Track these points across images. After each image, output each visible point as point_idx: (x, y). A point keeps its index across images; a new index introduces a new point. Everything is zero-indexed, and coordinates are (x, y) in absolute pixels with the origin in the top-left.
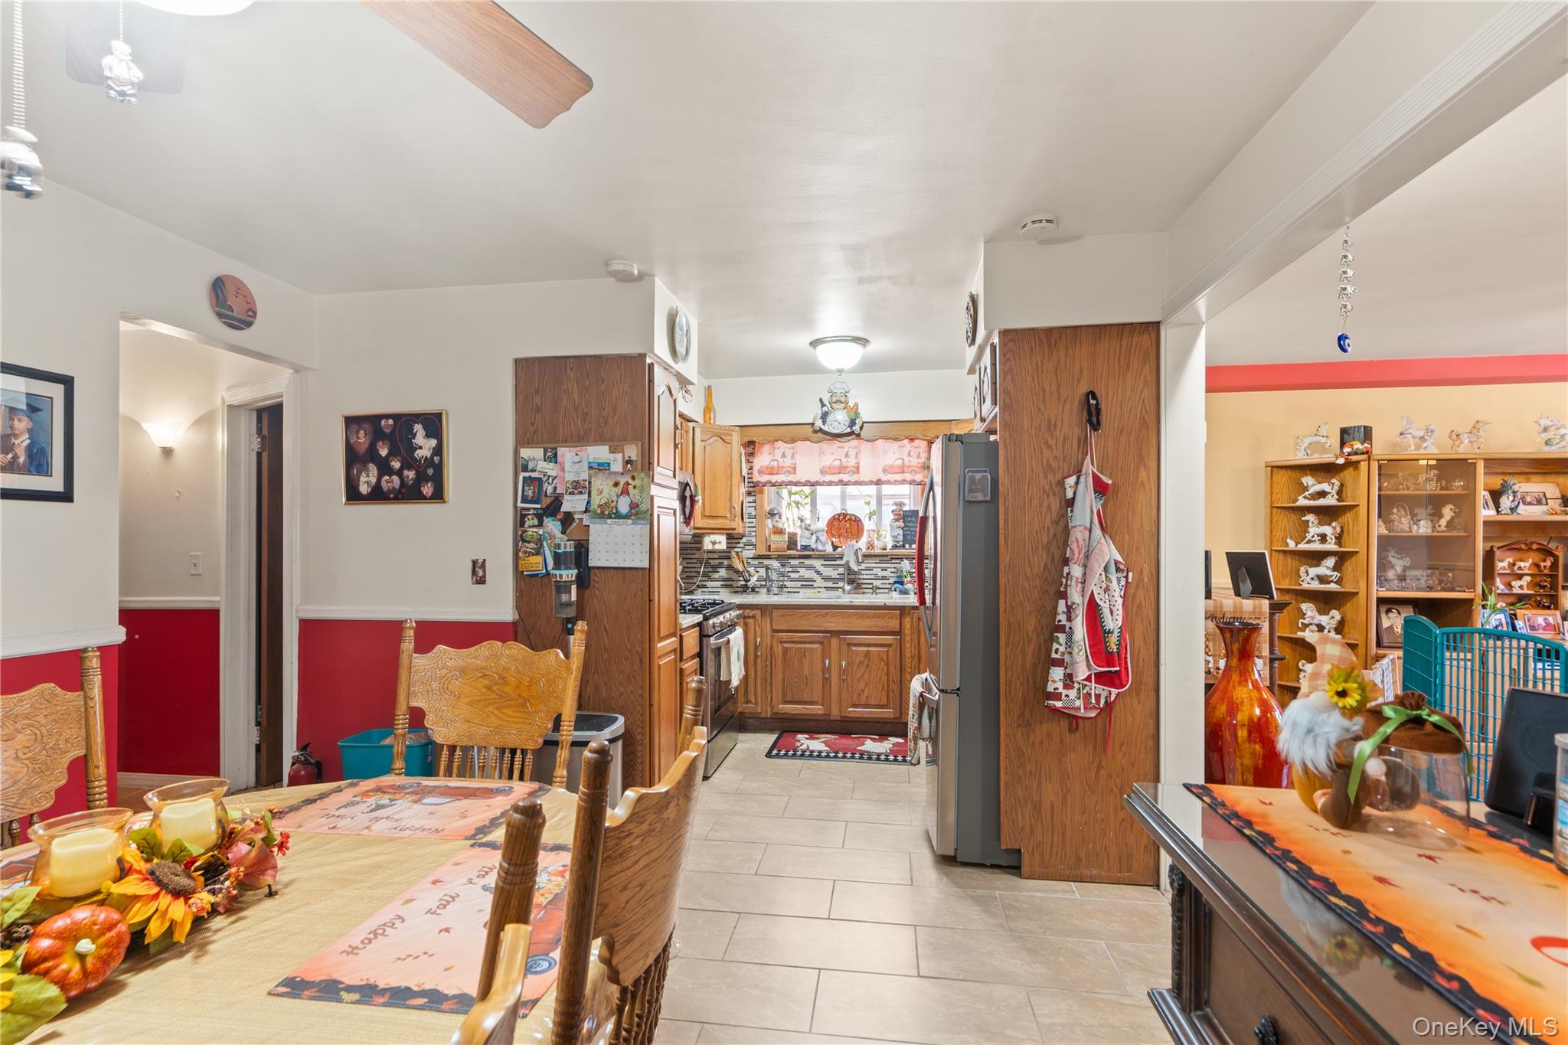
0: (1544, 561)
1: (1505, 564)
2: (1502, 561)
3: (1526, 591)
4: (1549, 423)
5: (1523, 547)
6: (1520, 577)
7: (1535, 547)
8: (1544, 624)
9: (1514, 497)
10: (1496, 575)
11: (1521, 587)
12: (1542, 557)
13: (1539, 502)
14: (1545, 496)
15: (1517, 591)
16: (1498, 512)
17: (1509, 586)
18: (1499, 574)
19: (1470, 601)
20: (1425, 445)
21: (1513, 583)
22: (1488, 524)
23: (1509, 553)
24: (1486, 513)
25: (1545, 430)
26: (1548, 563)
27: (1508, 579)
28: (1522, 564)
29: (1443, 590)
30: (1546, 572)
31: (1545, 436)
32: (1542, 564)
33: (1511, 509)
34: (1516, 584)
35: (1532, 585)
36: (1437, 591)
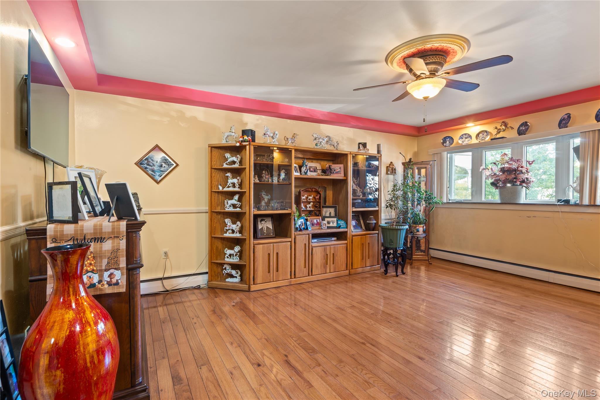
0: (317, 196)
1: (304, 197)
2: (303, 196)
3: (311, 209)
4: (317, 137)
5: (310, 190)
6: (309, 203)
7: (314, 190)
8: (316, 223)
9: (306, 167)
10: (301, 202)
11: (310, 207)
12: (317, 194)
13: (315, 171)
14: (316, 168)
15: (308, 209)
16: (301, 174)
17: (306, 207)
18: (302, 202)
19: (289, 214)
20: (274, 140)
21: (307, 206)
22: (297, 179)
23: (306, 193)
24: (295, 174)
25: (315, 139)
26: (318, 197)
27: (306, 204)
28: (310, 197)
29: (281, 209)
30: (317, 200)
31: (316, 142)
32: (316, 197)
33: (305, 173)
34: (308, 206)
35: (314, 206)
36: (279, 210)
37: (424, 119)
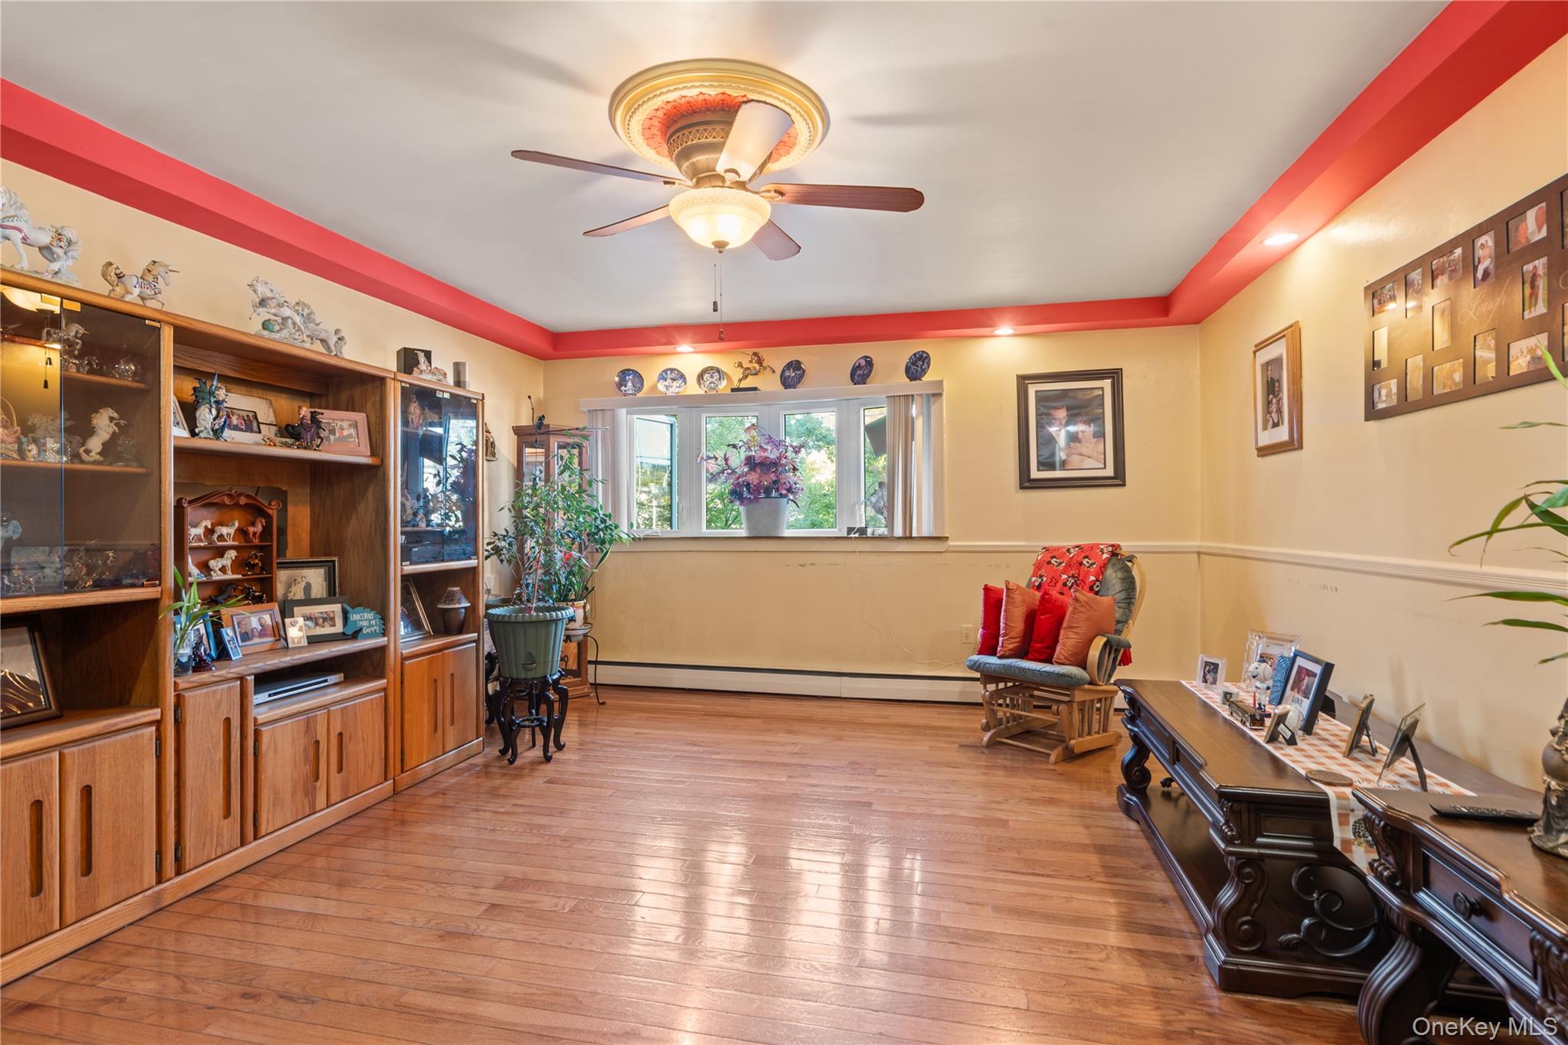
0: (253, 524)
1: (199, 531)
2: (195, 526)
3: (230, 576)
4: (269, 295)
5: (227, 500)
6: (220, 552)
7: (243, 501)
8: (259, 628)
9: (218, 411)
10: (187, 550)
11: (223, 570)
12: (251, 518)
13: (249, 429)
14: (255, 417)
15: (217, 576)
16: (193, 434)
18: (192, 549)
19: (153, 604)
20: (55, 266)
21: (212, 563)
22: (180, 452)
23: (204, 512)
24: (175, 432)
25: (263, 302)
26: (259, 528)
28: (224, 530)
30: (256, 541)
31: (264, 314)
32: (251, 529)
33: (215, 432)
35: (239, 565)
36: (84, 590)
37: (715, 304)
